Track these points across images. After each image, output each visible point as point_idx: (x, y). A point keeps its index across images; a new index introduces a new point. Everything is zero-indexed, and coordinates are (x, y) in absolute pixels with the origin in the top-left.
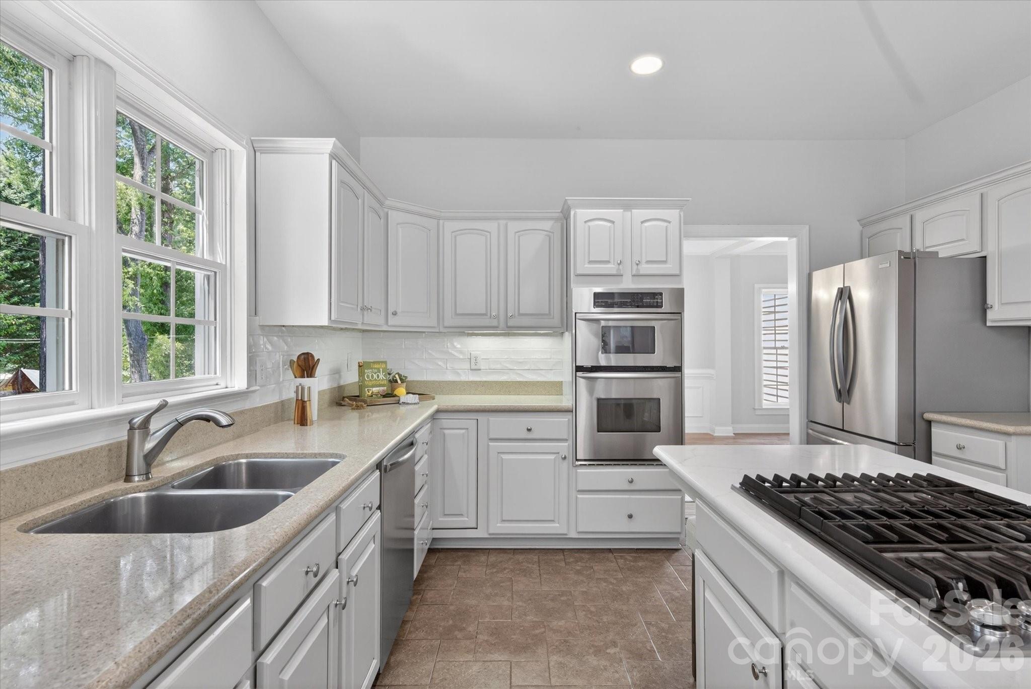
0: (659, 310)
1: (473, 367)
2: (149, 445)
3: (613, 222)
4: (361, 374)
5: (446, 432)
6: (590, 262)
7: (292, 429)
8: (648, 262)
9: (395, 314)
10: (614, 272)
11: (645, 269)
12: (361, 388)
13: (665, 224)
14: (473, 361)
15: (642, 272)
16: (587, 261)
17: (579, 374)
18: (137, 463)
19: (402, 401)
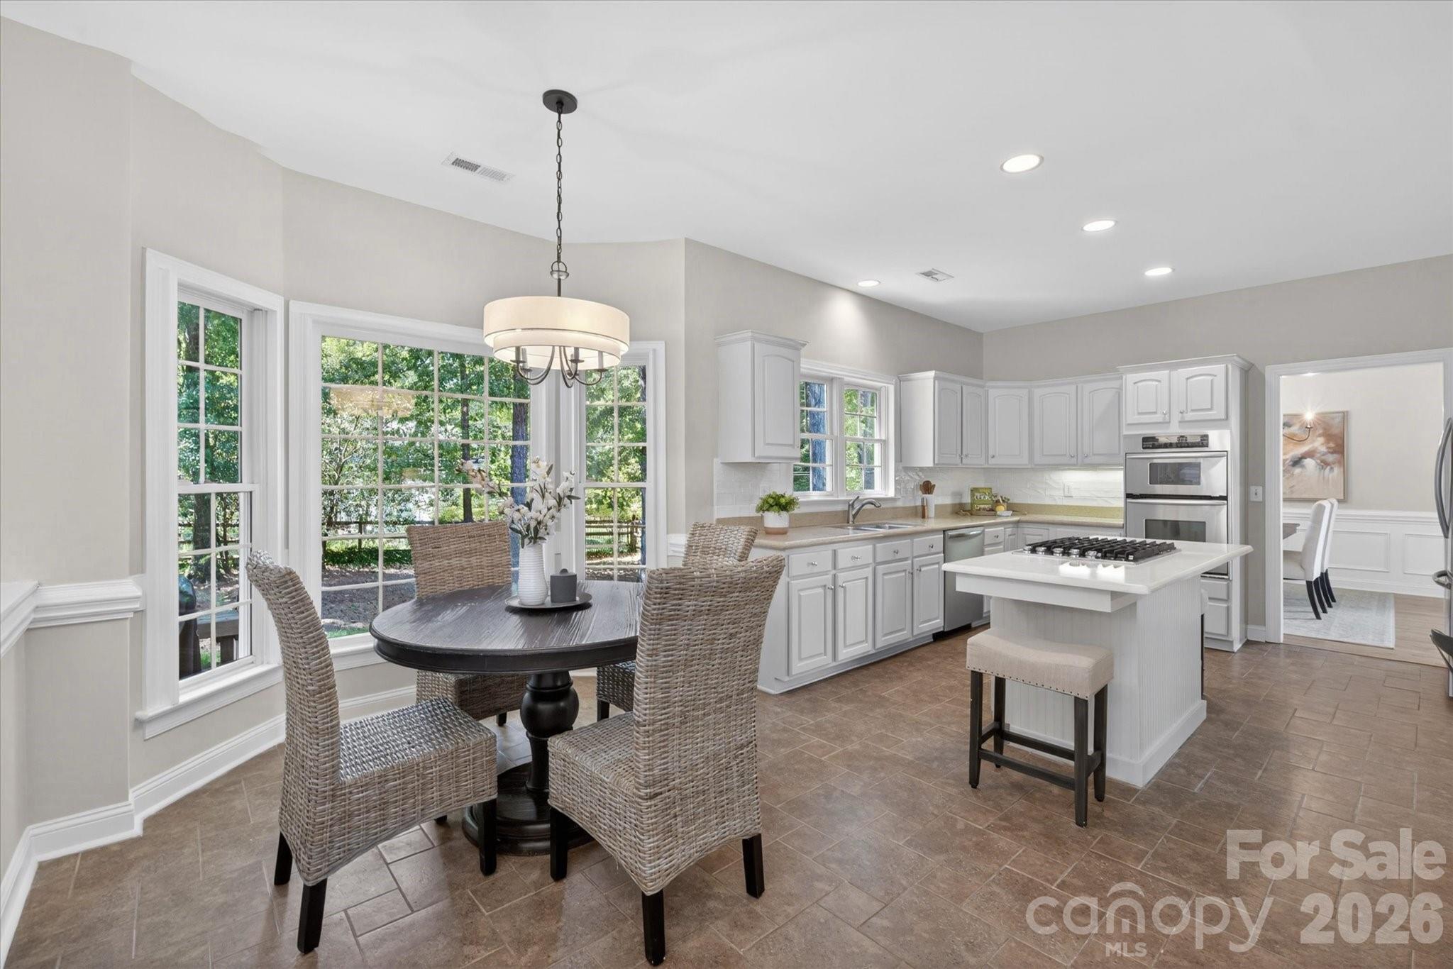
0: (1205, 449)
1: (1067, 494)
2: (853, 513)
3: (1159, 381)
4: (972, 495)
5: (1027, 536)
6: (1139, 414)
7: (919, 521)
8: (1193, 411)
9: (993, 457)
10: (1161, 420)
11: (1190, 416)
12: (972, 504)
13: (1210, 378)
14: (1066, 490)
15: (1186, 419)
16: (1136, 413)
17: (1129, 500)
18: (851, 518)
19: (998, 513)
